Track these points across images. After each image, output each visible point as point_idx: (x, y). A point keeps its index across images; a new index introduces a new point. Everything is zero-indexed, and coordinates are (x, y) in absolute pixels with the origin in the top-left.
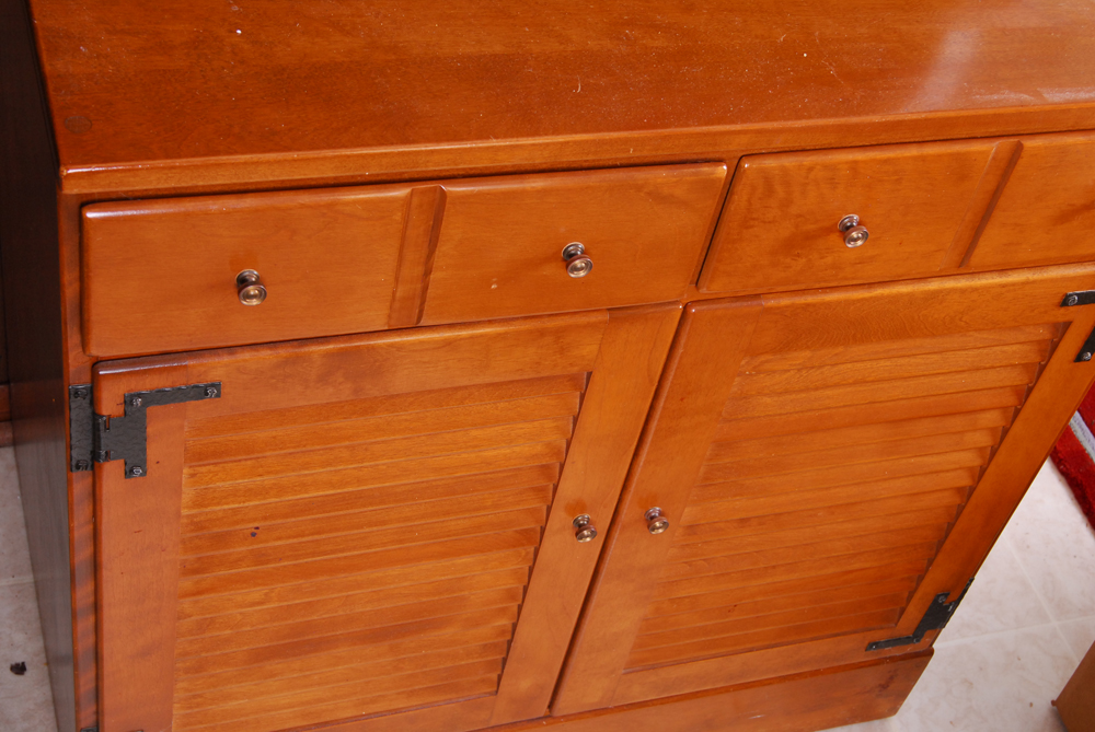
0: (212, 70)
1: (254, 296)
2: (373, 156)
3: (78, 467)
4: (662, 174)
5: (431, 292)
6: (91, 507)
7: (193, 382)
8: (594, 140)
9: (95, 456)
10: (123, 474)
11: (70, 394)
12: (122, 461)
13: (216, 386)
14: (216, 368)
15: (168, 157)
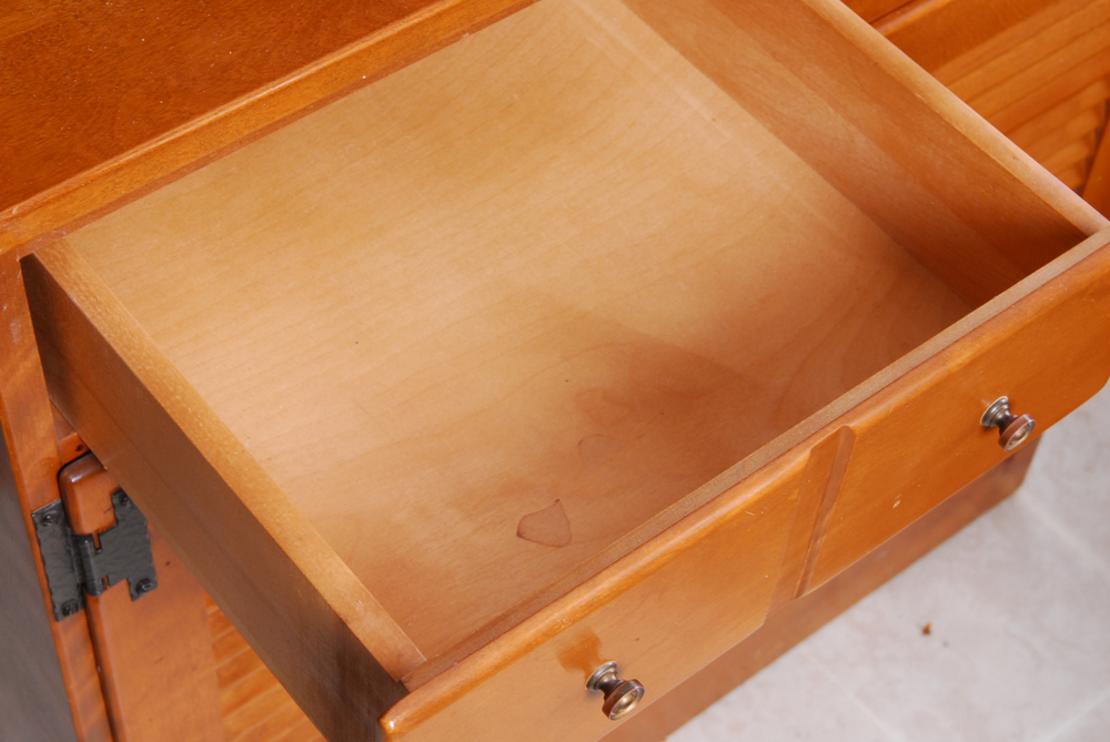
2: (367, 51)
3: (65, 612)
5: (822, 555)
6: (91, 656)
9: (85, 591)
10: (129, 598)
11: (35, 525)
12: (123, 584)
15: (106, 156)
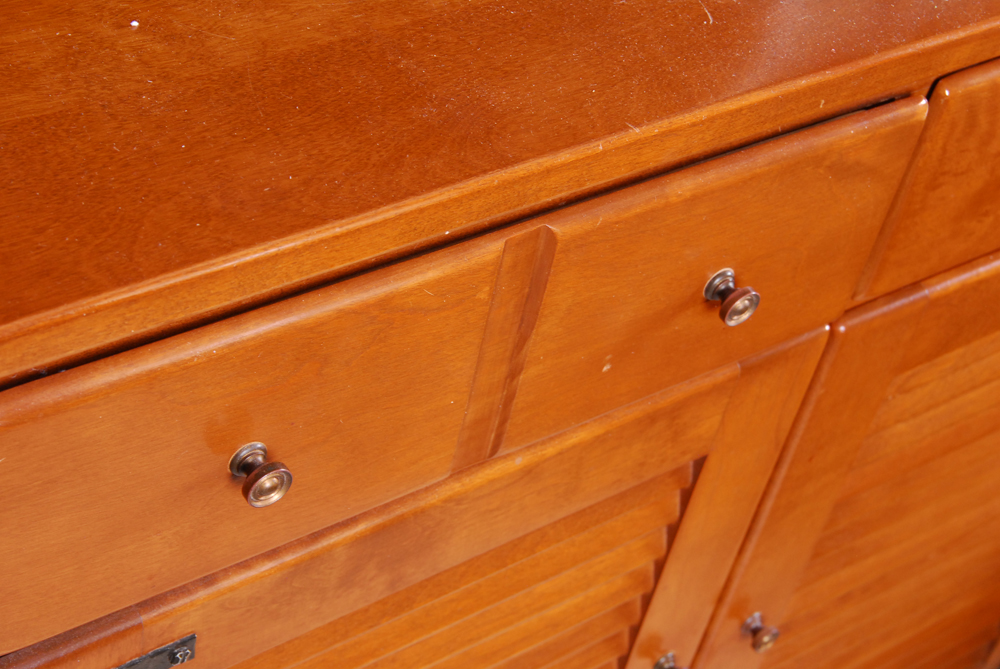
0: (121, 100)
1: (272, 489)
4: (849, 132)
5: (519, 402)
7: (153, 646)
8: (777, 98)
13: (189, 641)
14: (186, 615)
